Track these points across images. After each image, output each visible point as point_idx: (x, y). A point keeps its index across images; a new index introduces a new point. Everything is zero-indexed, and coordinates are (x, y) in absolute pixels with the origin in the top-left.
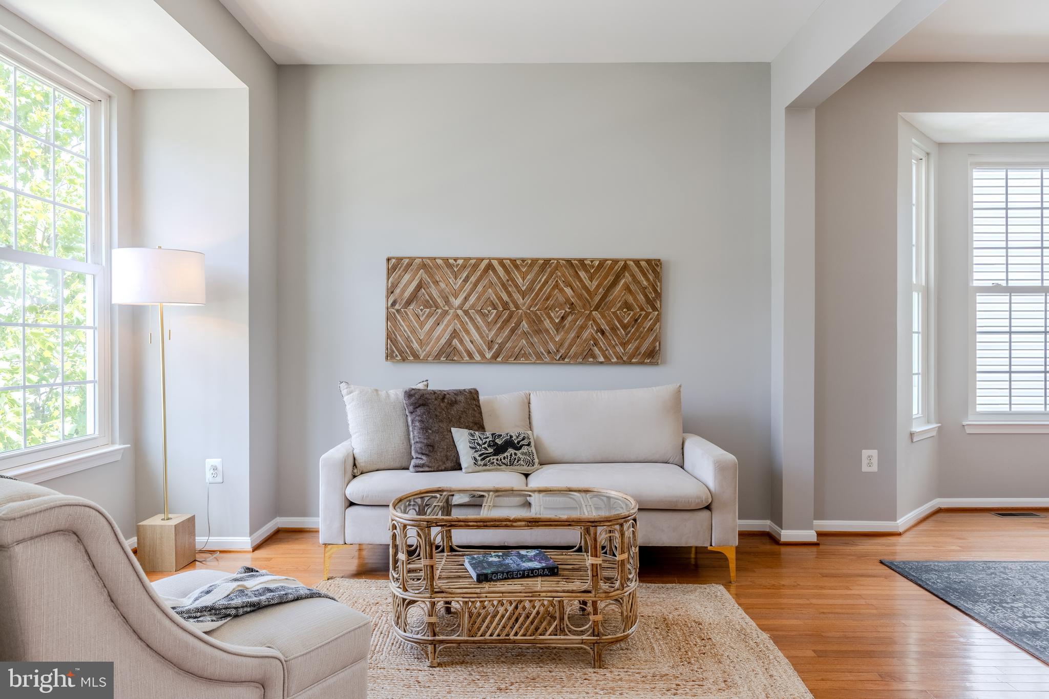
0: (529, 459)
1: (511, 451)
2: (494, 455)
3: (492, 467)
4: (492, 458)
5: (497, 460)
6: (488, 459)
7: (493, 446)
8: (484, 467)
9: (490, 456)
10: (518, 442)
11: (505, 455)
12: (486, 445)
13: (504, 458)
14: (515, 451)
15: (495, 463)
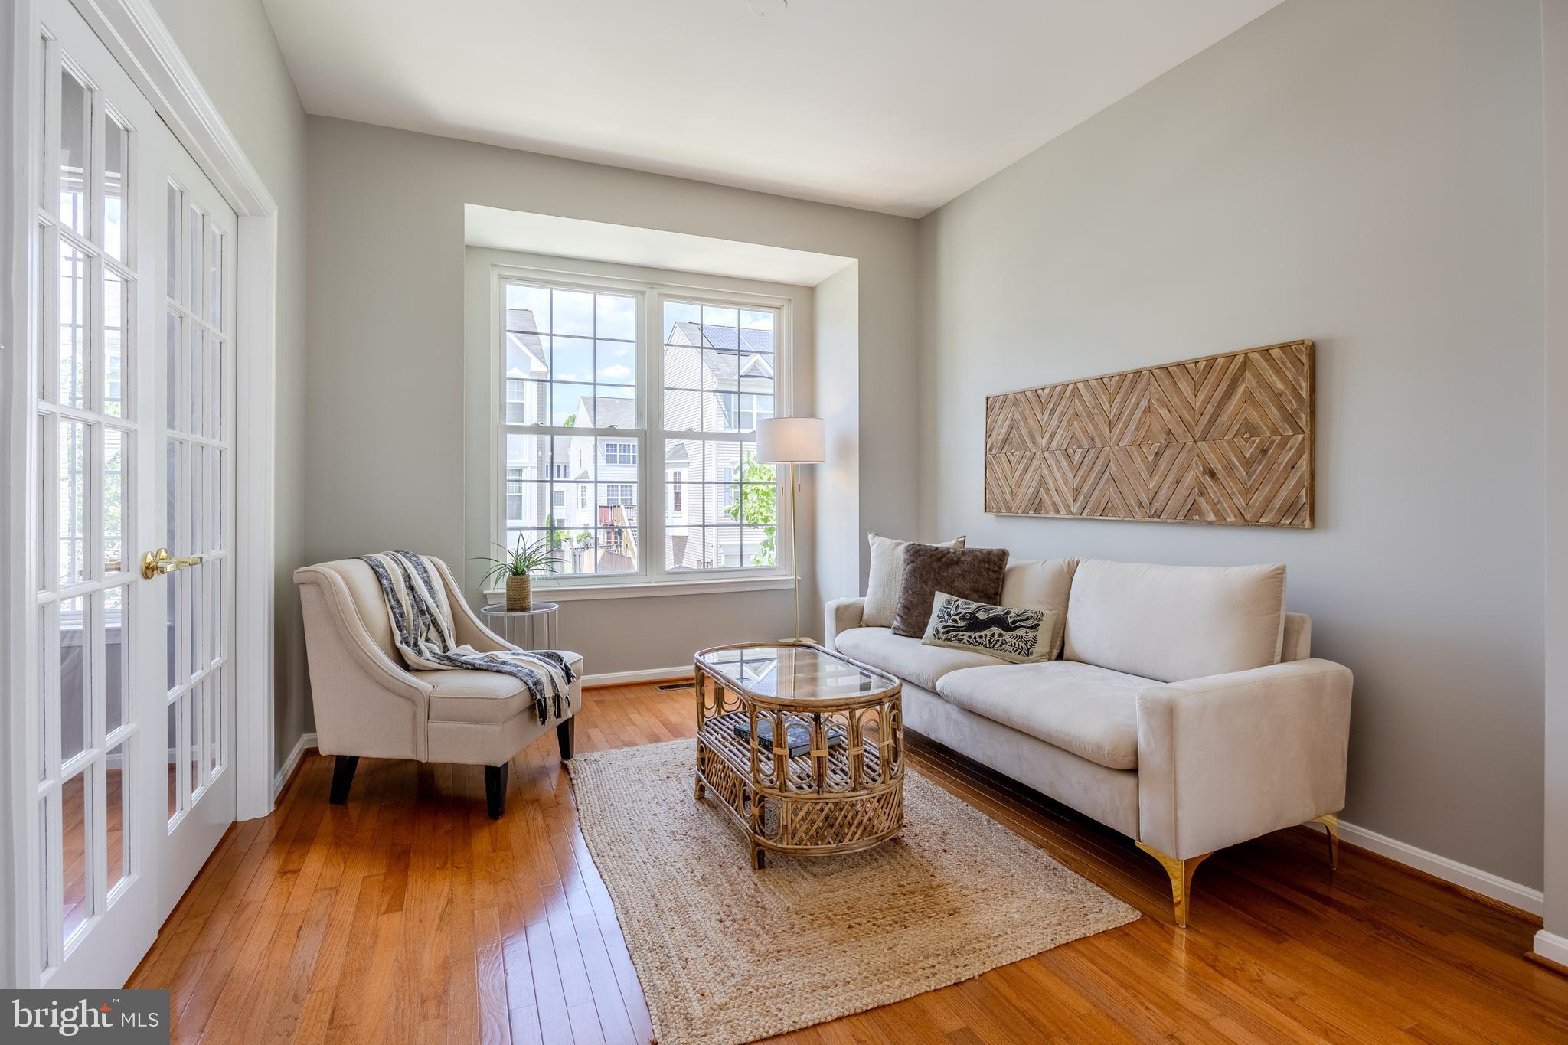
0: (1023, 645)
1: (996, 630)
2: (966, 630)
3: (958, 644)
4: (961, 633)
5: (970, 637)
6: (954, 633)
7: (970, 619)
8: (947, 642)
9: (959, 631)
10: (1014, 622)
11: (983, 633)
12: (957, 617)
13: (981, 637)
14: (1002, 632)
15: (965, 641)
